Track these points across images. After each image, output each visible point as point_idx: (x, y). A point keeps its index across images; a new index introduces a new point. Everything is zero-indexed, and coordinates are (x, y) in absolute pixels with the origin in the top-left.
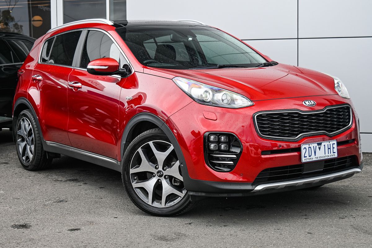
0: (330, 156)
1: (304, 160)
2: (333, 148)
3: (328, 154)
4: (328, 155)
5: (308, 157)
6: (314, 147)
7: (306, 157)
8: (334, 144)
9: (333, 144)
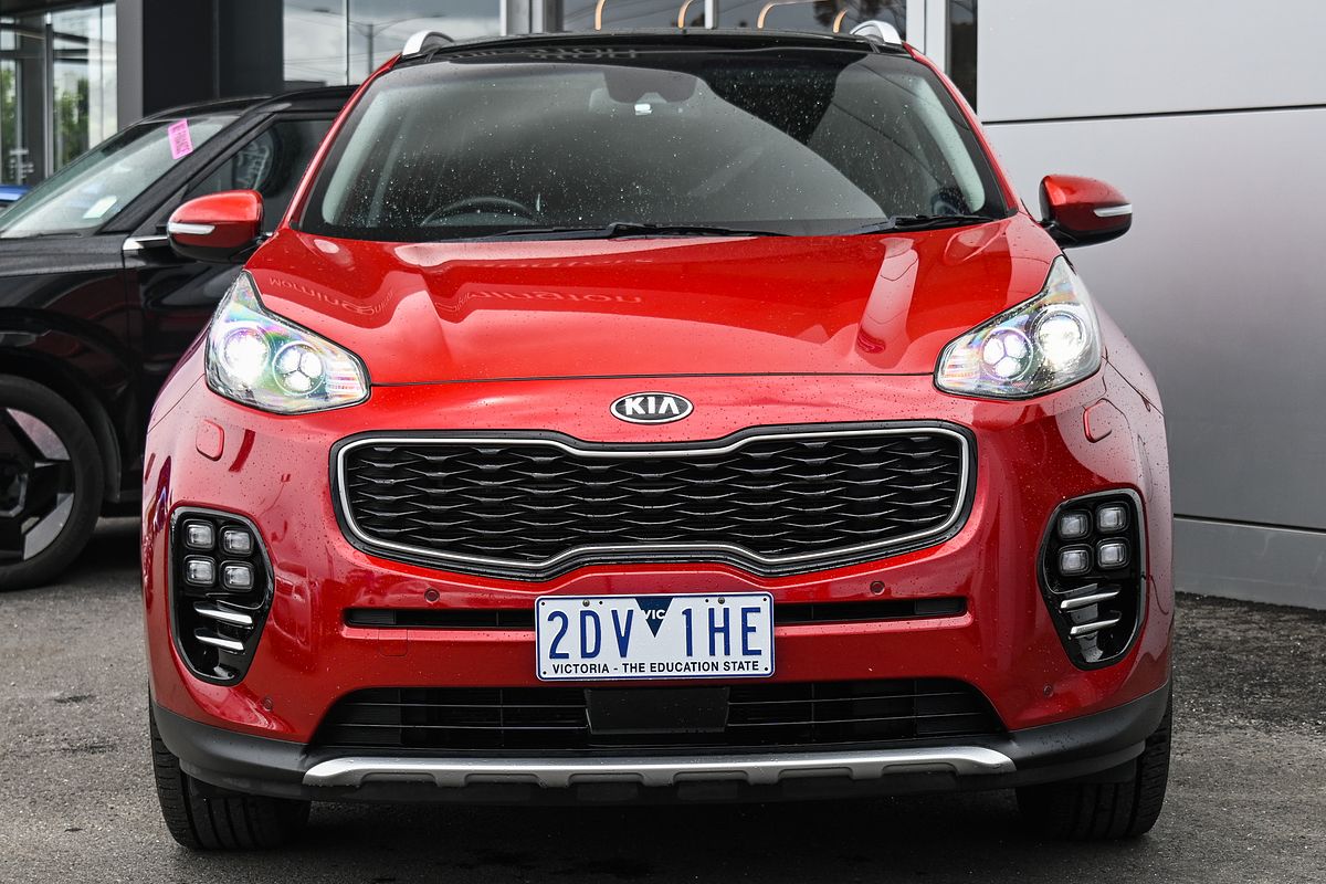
0: (721, 666)
1: (547, 669)
2: (746, 630)
3: (712, 652)
4: (711, 660)
5: (575, 657)
6: (614, 613)
7: (566, 656)
8: (757, 610)
9: (745, 611)
